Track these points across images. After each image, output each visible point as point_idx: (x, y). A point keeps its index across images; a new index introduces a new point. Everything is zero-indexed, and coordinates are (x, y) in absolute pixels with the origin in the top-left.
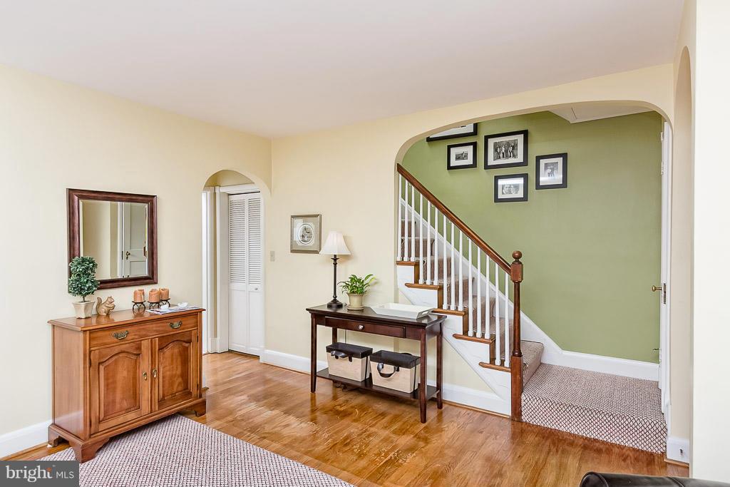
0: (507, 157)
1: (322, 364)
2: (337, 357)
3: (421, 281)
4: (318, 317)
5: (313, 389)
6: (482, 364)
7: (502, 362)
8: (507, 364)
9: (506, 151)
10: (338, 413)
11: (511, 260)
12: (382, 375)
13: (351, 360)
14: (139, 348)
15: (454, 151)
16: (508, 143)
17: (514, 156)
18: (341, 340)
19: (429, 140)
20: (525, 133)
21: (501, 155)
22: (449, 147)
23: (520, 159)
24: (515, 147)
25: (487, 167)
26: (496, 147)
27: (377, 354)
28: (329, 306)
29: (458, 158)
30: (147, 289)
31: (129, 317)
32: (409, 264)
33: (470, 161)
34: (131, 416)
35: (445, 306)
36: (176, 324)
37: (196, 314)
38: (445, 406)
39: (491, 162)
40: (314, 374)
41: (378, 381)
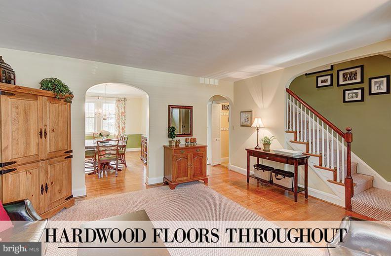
0: (351, 80)
1: (252, 172)
2: (258, 170)
3: (298, 140)
4: (250, 153)
5: (248, 182)
6: (329, 181)
7: (341, 181)
8: (343, 182)
9: (350, 77)
10: (257, 191)
11: (345, 132)
12: (277, 179)
13: (264, 171)
14: (187, 157)
15: (320, 79)
16: (351, 73)
17: (355, 79)
18: (260, 163)
19: (306, 74)
20: (362, 67)
21: (347, 79)
22: (317, 77)
23: (359, 80)
24: (356, 74)
25: (338, 85)
26: (344, 75)
27: (275, 170)
28: (256, 148)
29: (322, 82)
30: (190, 137)
31: (184, 146)
32: (292, 132)
33: (329, 83)
34: (185, 178)
35: (310, 152)
36: (198, 150)
37: (205, 147)
38: (308, 198)
39: (341, 83)
40: (248, 175)
41: (275, 181)
